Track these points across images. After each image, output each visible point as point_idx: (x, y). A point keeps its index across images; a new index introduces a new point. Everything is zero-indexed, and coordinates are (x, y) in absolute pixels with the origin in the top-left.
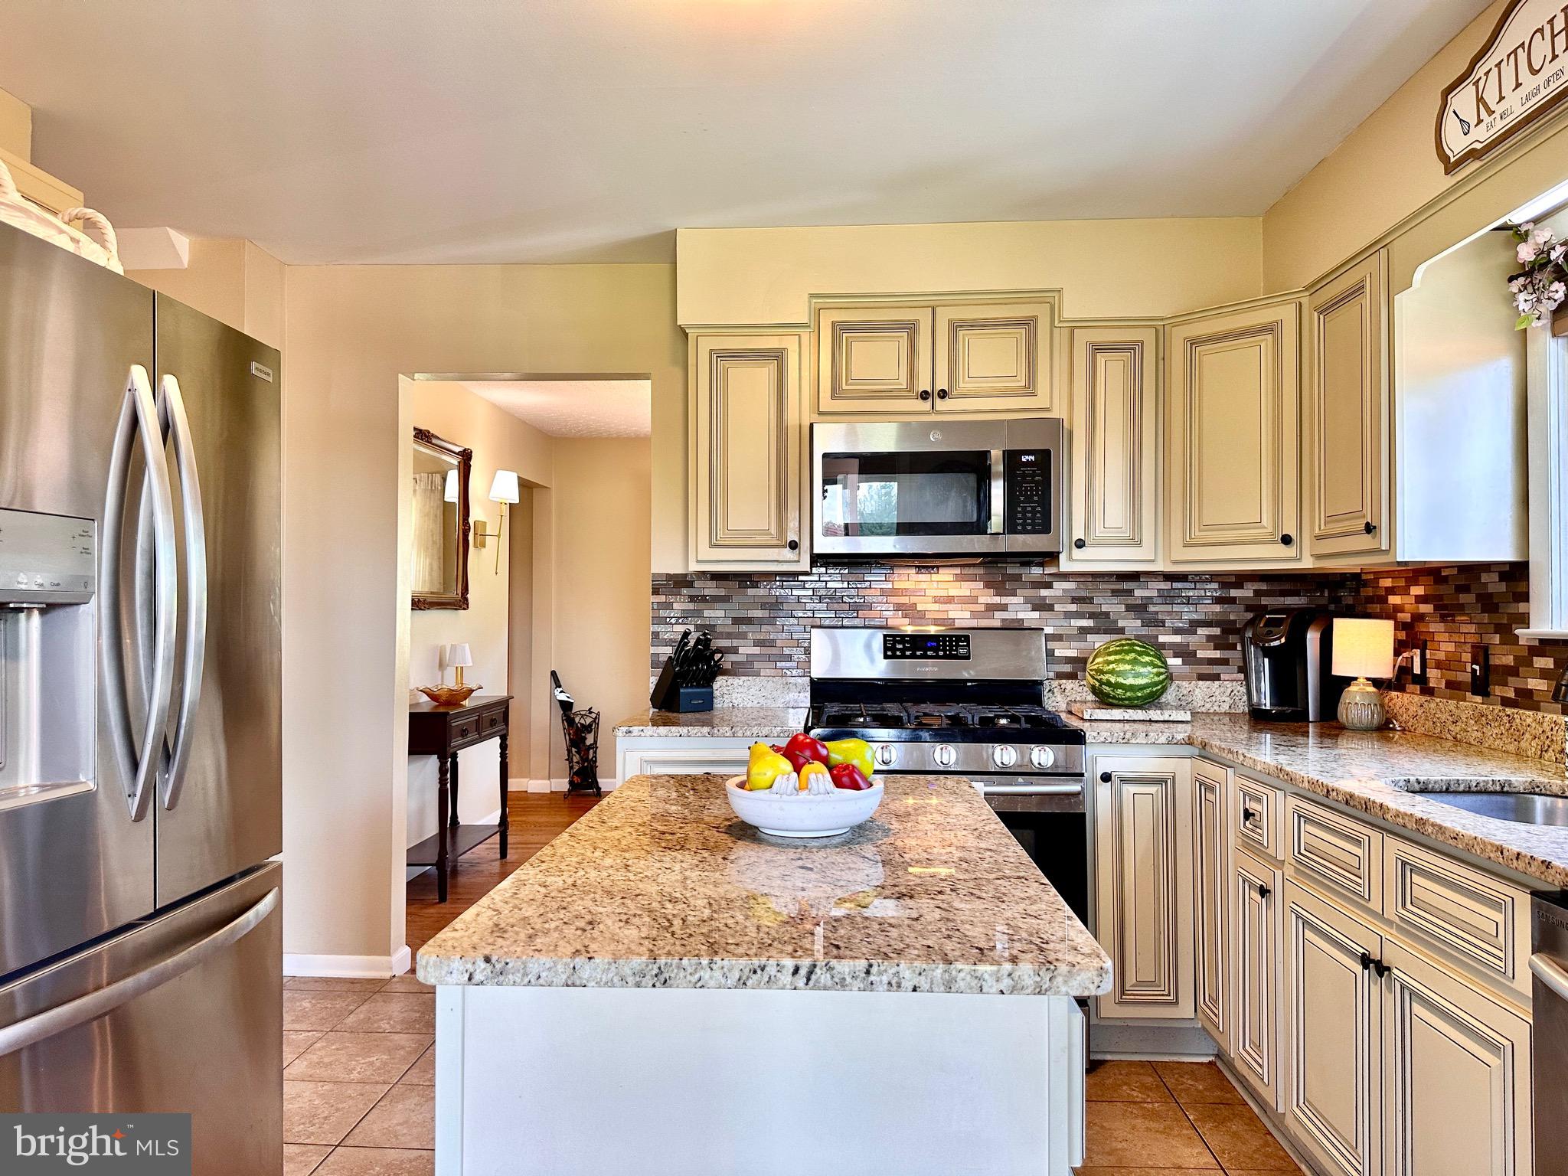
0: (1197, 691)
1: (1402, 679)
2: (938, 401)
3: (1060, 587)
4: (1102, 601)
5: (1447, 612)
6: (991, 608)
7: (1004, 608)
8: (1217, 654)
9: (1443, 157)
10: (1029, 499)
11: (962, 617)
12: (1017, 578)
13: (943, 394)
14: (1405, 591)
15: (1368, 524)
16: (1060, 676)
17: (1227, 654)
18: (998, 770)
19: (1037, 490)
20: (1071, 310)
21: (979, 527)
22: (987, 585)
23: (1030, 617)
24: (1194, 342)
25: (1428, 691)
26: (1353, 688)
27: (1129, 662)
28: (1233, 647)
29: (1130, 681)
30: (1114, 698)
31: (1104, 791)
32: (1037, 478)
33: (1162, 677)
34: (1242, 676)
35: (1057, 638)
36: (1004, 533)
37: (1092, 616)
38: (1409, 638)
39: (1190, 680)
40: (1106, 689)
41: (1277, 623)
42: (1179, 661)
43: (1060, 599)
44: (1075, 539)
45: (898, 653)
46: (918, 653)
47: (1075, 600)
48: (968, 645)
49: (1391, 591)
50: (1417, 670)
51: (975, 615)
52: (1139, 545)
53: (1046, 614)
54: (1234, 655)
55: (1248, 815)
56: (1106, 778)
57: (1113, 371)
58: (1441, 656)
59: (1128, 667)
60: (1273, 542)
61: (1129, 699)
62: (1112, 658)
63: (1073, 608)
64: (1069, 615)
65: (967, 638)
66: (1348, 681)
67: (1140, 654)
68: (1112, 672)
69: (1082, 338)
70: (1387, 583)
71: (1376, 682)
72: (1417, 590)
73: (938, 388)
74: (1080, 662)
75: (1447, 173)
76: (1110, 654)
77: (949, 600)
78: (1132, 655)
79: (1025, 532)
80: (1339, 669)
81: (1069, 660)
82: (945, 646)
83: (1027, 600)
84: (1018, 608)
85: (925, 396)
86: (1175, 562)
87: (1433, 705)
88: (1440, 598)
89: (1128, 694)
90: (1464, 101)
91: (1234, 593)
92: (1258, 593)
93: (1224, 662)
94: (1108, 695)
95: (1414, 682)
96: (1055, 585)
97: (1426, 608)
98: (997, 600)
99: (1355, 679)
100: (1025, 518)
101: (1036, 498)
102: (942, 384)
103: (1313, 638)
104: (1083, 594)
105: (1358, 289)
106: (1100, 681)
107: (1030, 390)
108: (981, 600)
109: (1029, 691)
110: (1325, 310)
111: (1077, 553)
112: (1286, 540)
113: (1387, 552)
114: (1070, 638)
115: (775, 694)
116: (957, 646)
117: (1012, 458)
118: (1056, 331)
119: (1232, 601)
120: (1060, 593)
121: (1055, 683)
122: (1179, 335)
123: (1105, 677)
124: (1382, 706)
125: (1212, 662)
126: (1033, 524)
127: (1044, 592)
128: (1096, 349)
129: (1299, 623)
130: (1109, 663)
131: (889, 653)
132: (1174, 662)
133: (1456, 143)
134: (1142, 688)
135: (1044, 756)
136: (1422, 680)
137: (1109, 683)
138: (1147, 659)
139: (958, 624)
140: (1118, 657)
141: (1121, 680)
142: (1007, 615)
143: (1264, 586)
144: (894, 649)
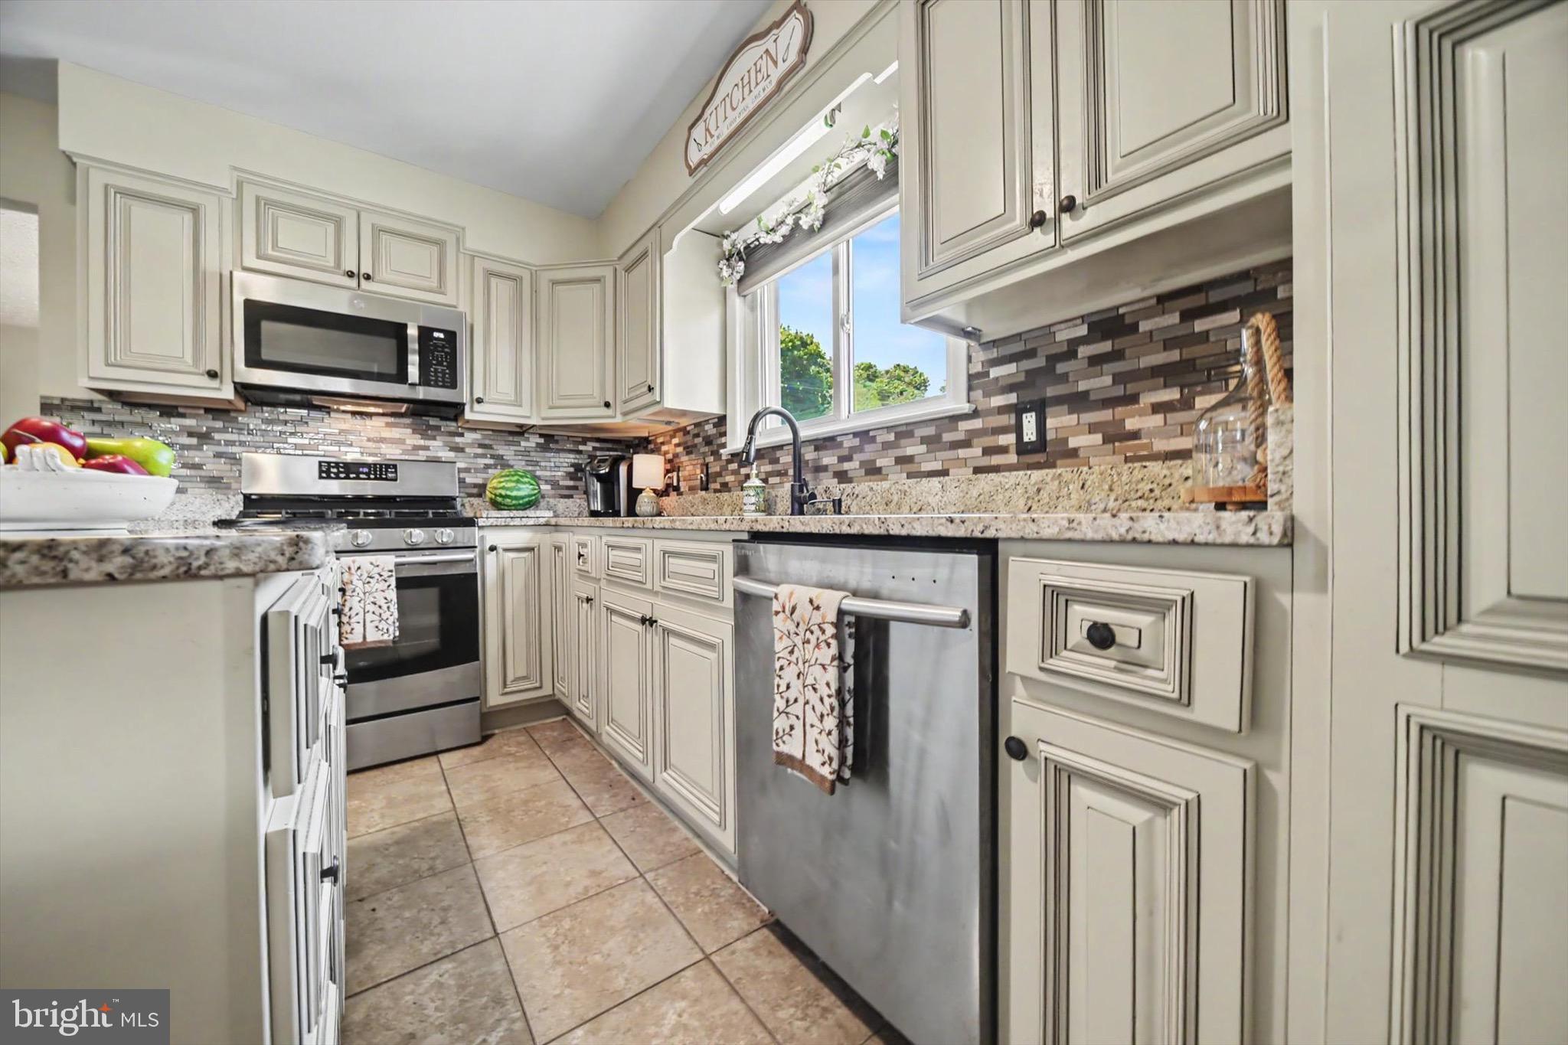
0: (559, 505)
1: (669, 489)
2: (363, 281)
3: (470, 437)
4: (499, 447)
5: (689, 450)
6: (417, 448)
7: (427, 448)
8: (571, 483)
9: (689, 166)
10: (440, 364)
11: (391, 453)
12: (438, 428)
13: (368, 277)
14: (669, 442)
15: (649, 386)
16: (470, 495)
17: (578, 483)
18: (410, 547)
19: (446, 357)
20: (472, 243)
21: (401, 377)
22: (415, 431)
23: (446, 455)
24: (555, 283)
25: (680, 494)
26: (643, 494)
27: (514, 482)
28: (581, 479)
29: (514, 493)
30: (504, 505)
31: (491, 558)
32: (446, 350)
33: (536, 491)
34: (585, 496)
35: (467, 470)
36: (420, 384)
37: (493, 457)
38: (672, 466)
39: (555, 498)
40: (499, 499)
41: (604, 461)
42: (548, 487)
43: (471, 445)
44: (475, 397)
45: (332, 475)
46: (352, 476)
47: (481, 446)
48: (396, 472)
49: (663, 443)
50: (675, 484)
51: (405, 452)
52: (520, 406)
53: (460, 454)
54: (581, 484)
55: (580, 556)
56: (493, 549)
57: (501, 290)
58: (686, 473)
59: (513, 484)
60: (600, 406)
61: (514, 505)
62: (502, 480)
63: (480, 451)
64: (477, 456)
65: (395, 467)
66: (640, 491)
67: (522, 476)
68: (503, 488)
69: (480, 265)
70: (660, 440)
71: (655, 491)
72: (676, 441)
73: (363, 271)
74: (482, 487)
75: (690, 175)
76: (502, 477)
77: (382, 440)
78: (516, 478)
79: (436, 385)
80: (635, 485)
81: (475, 486)
82: (375, 471)
83: (446, 444)
84: (438, 447)
85: (351, 274)
86: (543, 419)
87: (682, 500)
88: (686, 442)
89: (514, 502)
90: (698, 132)
91: (581, 448)
92: (595, 449)
93: (575, 488)
94: (500, 504)
95: (674, 491)
96: (466, 434)
97: (680, 450)
98: (422, 442)
99: (643, 490)
100: (436, 376)
101: (445, 364)
102: (366, 268)
103: (623, 469)
104: (487, 442)
105: (644, 255)
106: (496, 495)
107: (441, 289)
108: (408, 442)
109: (447, 501)
110: (628, 270)
111: (477, 407)
112: (607, 405)
113: (659, 402)
114: (477, 471)
115: (204, 509)
116: (386, 471)
117: (425, 333)
118: (461, 256)
119: (580, 452)
120: (470, 441)
121: (466, 500)
122: (545, 278)
123: (498, 492)
124: (658, 503)
125: (568, 488)
126: (443, 381)
127: (458, 439)
128: (490, 274)
129: (615, 463)
130: (500, 482)
131: (324, 475)
132: (545, 487)
133: (695, 157)
134: (522, 498)
135: (446, 534)
136: (677, 489)
137: (501, 496)
138: (526, 480)
139: (388, 457)
140: (507, 479)
141: (508, 493)
142: (428, 453)
143: (597, 445)
144: (328, 472)
